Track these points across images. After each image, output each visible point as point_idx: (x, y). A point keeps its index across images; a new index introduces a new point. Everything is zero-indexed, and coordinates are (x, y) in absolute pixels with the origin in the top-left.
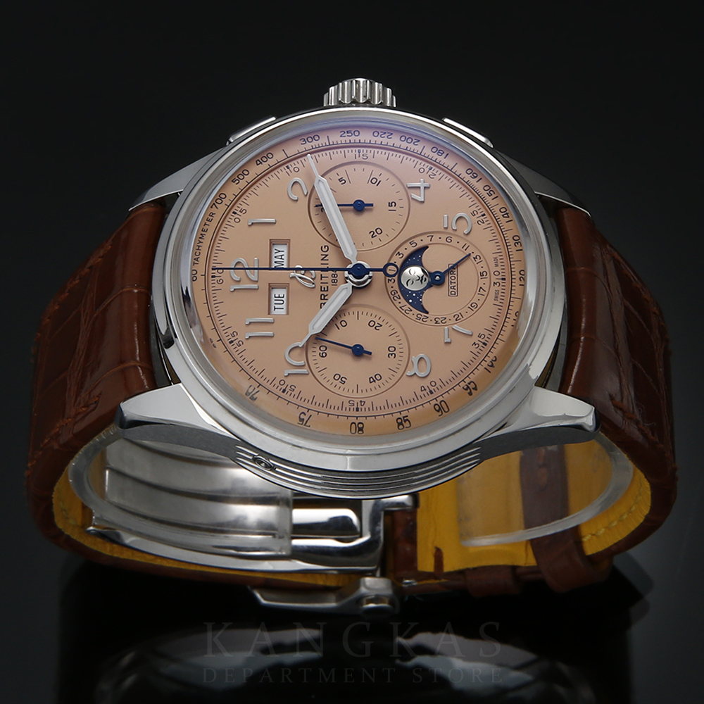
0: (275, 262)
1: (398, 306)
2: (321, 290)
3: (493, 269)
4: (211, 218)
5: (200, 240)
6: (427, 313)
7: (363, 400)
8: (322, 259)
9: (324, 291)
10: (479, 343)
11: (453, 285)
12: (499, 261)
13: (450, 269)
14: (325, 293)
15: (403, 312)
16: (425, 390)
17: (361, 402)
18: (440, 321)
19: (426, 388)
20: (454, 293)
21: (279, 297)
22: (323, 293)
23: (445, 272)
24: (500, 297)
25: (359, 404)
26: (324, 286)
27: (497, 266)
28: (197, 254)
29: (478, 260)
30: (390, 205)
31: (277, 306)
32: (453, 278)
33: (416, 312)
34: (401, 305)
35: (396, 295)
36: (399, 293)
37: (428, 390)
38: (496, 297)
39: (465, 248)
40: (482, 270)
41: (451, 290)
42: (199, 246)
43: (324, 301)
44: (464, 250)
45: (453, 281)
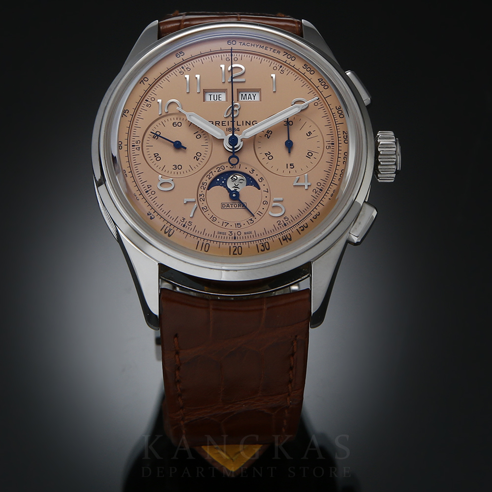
0: (246, 95)
1: (213, 171)
2: (222, 122)
3: (243, 231)
4: (276, 52)
5: (259, 46)
6: (208, 189)
7: (140, 149)
8: (246, 122)
9: (222, 123)
10: (185, 222)
11: (230, 206)
12: (249, 235)
13: (243, 203)
14: (221, 124)
15: (208, 174)
16: (149, 188)
17: (139, 148)
18: (201, 197)
19: (150, 188)
20: (223, 206)
21: (219, 97)
22: (221, 123)
23: (240, 201)
24: (221, 235)
25: (138, 147)
26: (226, 123)
27: (245, 233)
28: (248, 45)
29: (249, 222)
30: (291, 165)
31: (212, 96)
32: (235, 206)
33: (209, 182)
34: (213, 172)
35: (221, 169)
36: (222, 171)
37: (148, 189)
38: (220, 233)
39: (259, 213)
40: (242, 224)
41: (226, 204)
42: (254, 45)
43: (214, 123)
44: (258, 212)
45: (233, 206)
